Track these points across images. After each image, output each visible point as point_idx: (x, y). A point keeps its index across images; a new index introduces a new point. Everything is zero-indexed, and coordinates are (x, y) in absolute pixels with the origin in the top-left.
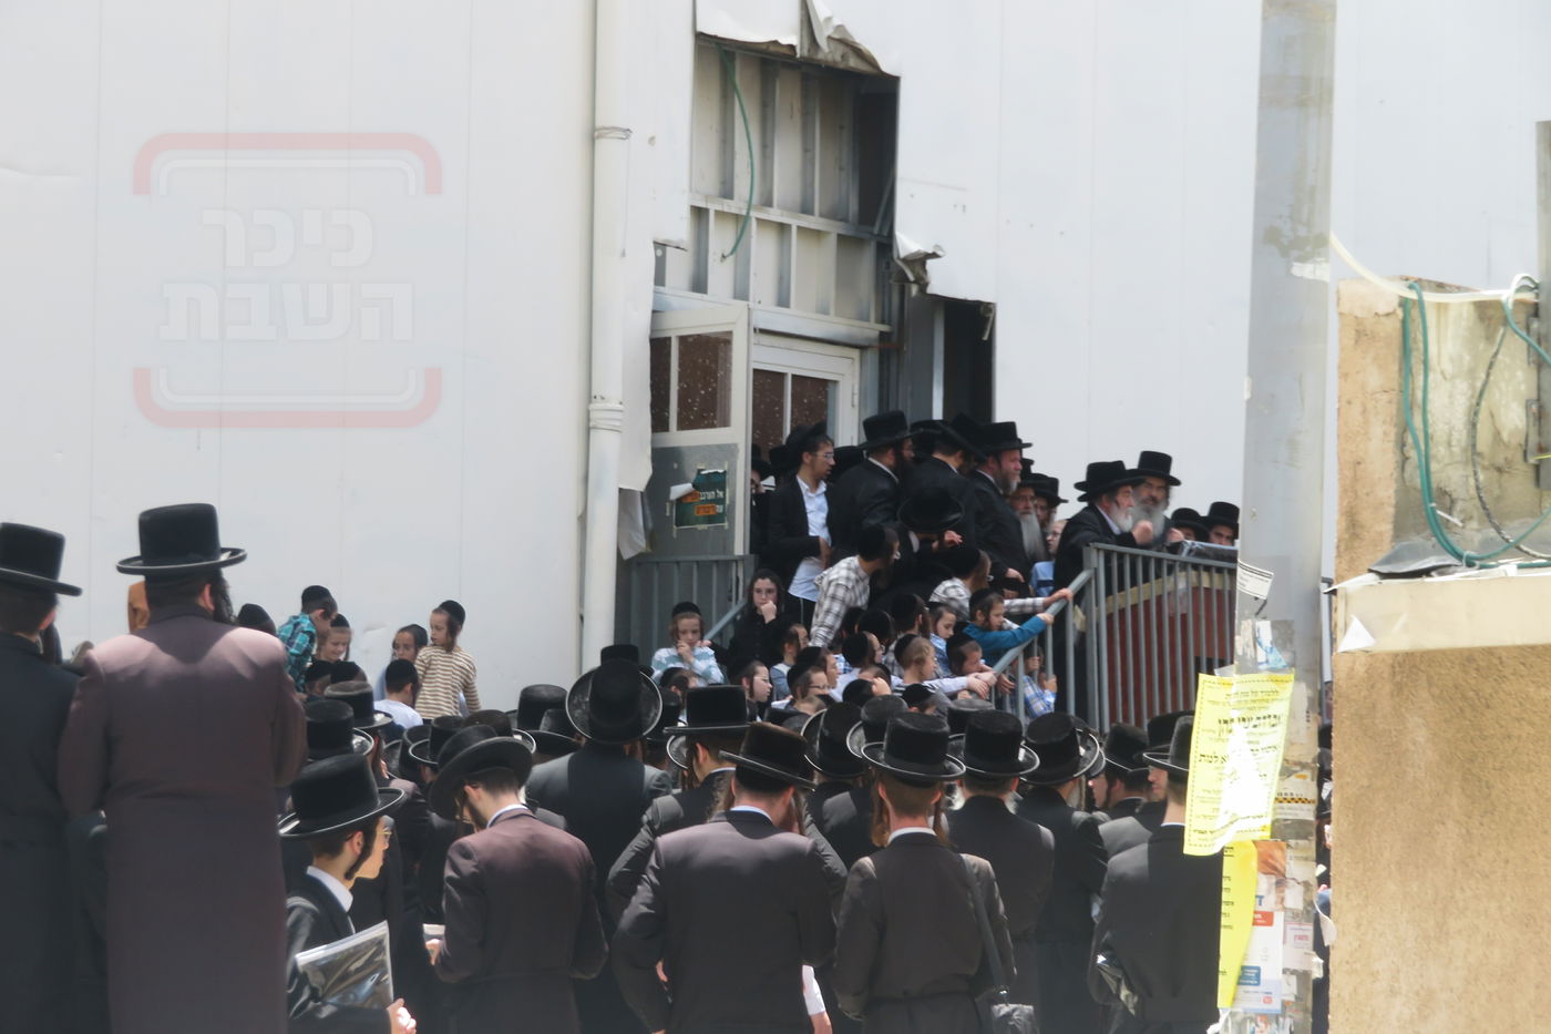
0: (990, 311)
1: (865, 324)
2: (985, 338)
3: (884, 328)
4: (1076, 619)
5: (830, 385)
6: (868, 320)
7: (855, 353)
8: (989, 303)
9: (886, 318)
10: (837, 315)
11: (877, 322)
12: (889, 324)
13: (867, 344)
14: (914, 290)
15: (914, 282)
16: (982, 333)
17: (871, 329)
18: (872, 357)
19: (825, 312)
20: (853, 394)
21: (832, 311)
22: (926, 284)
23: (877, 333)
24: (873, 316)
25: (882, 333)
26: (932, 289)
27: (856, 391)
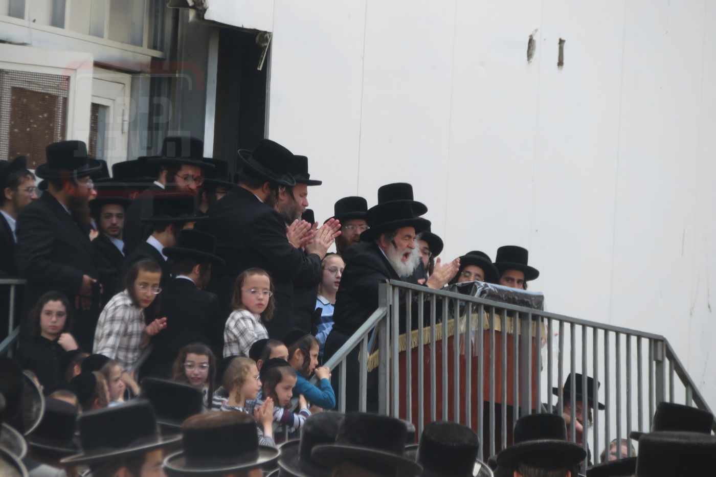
0: (267, 40)
1: (138, 49)
2: (260, 69)
3: (157, 54)
4: (366, 359)
5: (101, 110)
6: (141, 44)
7: (127, 78)
8: (265, 32)
9: (159, 45)
10: (110, 38)
11: (149, 47)
12: (161, 50)
13: (138, 69)
14: (192, 15)
15: (193, 7)
16: (257, 65)
17: (143, 54)
18: (144, 82)
19: (100, 35)
20: (123, 121)
21: (106, 33)
22: (205, 10)
23: (149, 59)
24: (145, 42)
25: (154, 59)
26: (208, 16)
27: (127, 118)
